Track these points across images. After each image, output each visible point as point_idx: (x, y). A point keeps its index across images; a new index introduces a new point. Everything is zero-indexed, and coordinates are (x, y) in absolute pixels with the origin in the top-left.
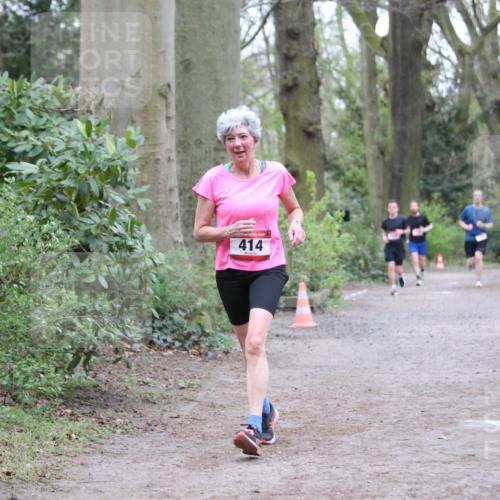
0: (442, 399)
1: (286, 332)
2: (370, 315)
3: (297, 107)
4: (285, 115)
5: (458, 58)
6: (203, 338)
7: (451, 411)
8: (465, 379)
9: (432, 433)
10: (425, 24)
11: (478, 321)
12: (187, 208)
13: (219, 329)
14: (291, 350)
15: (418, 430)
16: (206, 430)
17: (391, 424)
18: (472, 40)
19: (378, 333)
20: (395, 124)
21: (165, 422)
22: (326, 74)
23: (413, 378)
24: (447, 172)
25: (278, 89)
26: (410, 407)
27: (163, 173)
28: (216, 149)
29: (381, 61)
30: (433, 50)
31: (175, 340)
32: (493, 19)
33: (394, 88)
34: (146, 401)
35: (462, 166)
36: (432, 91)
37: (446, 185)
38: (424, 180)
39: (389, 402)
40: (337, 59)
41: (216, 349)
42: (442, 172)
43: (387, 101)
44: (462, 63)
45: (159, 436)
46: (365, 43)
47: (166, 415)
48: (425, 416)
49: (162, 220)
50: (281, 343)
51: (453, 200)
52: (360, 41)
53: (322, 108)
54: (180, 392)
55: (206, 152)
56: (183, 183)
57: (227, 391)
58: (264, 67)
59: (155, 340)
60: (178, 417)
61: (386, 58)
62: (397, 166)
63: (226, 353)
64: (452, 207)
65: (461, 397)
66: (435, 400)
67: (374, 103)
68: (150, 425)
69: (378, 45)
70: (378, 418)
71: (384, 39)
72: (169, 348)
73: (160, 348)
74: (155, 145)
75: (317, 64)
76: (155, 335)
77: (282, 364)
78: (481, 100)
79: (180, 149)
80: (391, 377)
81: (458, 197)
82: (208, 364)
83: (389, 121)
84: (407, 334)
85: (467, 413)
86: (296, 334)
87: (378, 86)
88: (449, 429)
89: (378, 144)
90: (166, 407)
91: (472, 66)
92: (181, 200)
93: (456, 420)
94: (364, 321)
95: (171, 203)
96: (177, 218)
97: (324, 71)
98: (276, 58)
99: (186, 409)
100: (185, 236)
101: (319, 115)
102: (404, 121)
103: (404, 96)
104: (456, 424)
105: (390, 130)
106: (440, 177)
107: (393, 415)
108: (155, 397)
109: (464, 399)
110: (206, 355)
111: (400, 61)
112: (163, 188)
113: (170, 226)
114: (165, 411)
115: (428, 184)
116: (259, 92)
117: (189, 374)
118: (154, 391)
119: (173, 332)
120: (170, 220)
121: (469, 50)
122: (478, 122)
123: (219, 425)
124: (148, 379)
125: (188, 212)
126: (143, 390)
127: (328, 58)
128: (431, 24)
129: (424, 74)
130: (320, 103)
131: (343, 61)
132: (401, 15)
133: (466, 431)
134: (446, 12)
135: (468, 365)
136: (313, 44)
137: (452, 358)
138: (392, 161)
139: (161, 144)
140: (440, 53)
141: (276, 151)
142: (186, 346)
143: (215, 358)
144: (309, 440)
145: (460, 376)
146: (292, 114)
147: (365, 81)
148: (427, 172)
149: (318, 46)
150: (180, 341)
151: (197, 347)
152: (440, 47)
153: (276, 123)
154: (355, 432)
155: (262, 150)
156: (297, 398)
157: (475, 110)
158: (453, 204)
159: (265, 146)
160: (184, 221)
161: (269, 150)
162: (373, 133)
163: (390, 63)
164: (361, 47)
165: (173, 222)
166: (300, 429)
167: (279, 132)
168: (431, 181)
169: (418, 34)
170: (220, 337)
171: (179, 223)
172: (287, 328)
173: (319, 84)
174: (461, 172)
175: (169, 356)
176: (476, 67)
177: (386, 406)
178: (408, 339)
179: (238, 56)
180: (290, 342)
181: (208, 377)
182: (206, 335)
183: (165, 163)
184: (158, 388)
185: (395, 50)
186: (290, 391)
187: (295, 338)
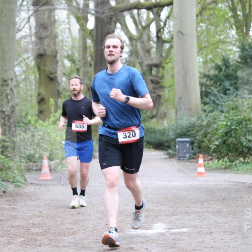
1: (36, 182)
3: (45, 65)
4: (39, 68)
5: (130, 42)
8: (129, 208)
10: (113, 24)
14: (38, 191)
17: (90, 231)
18: (137, 32)
26: (100, 222)
28: (2, 85)
29: (89, 42)
32: (148, 22)
33: (96, 56)
43: (92, 62)
44: (132, 45)
46: (81, 32)
50: (33, 188)
52: (79, 31)
53: (58, 65)
61: (92, 40)
63: (4, 192)
65: (126, 218)
67: (85, 63)
69: (88, 33)
70: (83, 228)
71: (92, 30)
77: (34, 199)
78: (141, 64)
83: (93, 73)
86: (41, 183)
87: (88, 54)
89: (87, 85)
91: (136, 46)
101: (56, 70)
103: (101, 61)
104: (124, 232)
107: (91, 226)
116: (25, 56)
121: (135, 38)
127: (62, 39)
128: (116, 23)
130: (57, 62)
132: (101, 18)
133: (129, 235)
134: (124, 17)
141: (34, 87)
146: (42, 68)
147: (81, 52)
153: (34, 72)
154: (71, 235)
156: (41, 216)
159: (28, 84)
161: (30, 86)
162: (84, 79)
163: (94, 44)
164: (79, 34)
167: (35, 76)
169: (109, 28)
172: (37, 179)
173: (57, 53)
176: (139, 47)
177: (87, 222)
178: (99, 187)
179: (15, 36)
180: (38, 187)
185: (97, 36)
186: (37, 213)
187: (41, 185)
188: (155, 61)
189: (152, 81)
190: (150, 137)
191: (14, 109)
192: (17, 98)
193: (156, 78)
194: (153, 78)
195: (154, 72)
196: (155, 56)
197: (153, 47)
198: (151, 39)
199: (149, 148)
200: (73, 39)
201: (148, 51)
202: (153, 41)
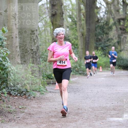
0: (101, 112)
1: (53, 91)
2: (79, 86)
3: (56, 21)
4: (52, 23)
5: (106, 5)
6: (27, 93)
7: (104, 115)
8: (108, 105)
9: (98, 122)
11: (112, 87)
12: (22, 52)
13: (32, 90)
14: (54, 96)
15: (94, 121)
16: (28, 122)
17: (85, 119)
19: (82, 91)
20: (87, 26)
21: (15, 119)
22: (65, 10)
23: (92, 105)
24: (103, 41)
25: (50, 15)
26: (91, 114)
27: (14, 41)
28: (31, 34)
29: (82, 6)
30: (98, 3)
31: (18, 93)
33: (87, 15)
34: (9, 112)
35: (107, 39)
36: (98, 16)
37: (102, 45)
38: (96, 44)
39: (85, 112)
40: (69, 6)
41: (31, 96)
42: (102, 41)
43: (84, 19)
44: (108, 7)
45: (13, 123)
47: (15, 117)
48: (96, 117)
49: (14, 56)
50: (51, 94)
51: (105, 50)
53: (64, 21)
54: (20, 110)
55: (28, 35)
56: (20, 44)
57: (34, 109)
58: (46, 8)
59: (12, 93)
60: (19, 118)
61: (84, 5)
62: (87, 39)
63: (34, 97)
64: (104, 52)
65: (107, 111)
66: (99, 112)
67: (80, 20)
68: (10, 120)
70: (81, 118)
72: (16, 96)
73: (13, 96)
74: (12, 33)
75: (62, 7)
76: (12, 92)
77: (52, 101)
78: (113, 18)
79: (19, 34)
80: (86, 105)
81: (106, 49)
82: (28, 101)
83: (85, 25)
84: (91, 91)
85: (109, 116)
86: (56, 91)
87: (81, 14)
88: (103, 121)
89: (81, 32)
90: (15, 115)
91: (111, 8)
92: (20, 50)
93: (105, 118)
94: (77, 87)
95: (17, 51)
96: (19, 55)
97: (64, 9)
98: (50, 5)
99: (21, 115)
100: (21, 61)
101: (63, 23)
102: (90, 25)
103: (90, 17)
104: (106, 119)
105: (85, 28)
106: (101, 42)
107: (86, 117)
108: (12, 111)
109: (108, 111)
110: (28, 98)
111: (88, 7)
112: (14, 46)
113: (16, 58)
114: (15, 116)
115: (97, 45)
116: (44, 16)
117: (23, 104)
118: (11, 109)
119: (17, 91)
120: (16, 56)
121: (110, 3)
122: (113, 25)
123: (32, 120)
124: (10, 106)
125: (22, 53)
126: (8, 109)
127: (66, 5)
129: (96, 11)
130: (63, 19)
131: (70, 6)
133: (109, 121)
135: (109, 101)
136: (61, 1)
137: (104, 99)
138: (86, 38)
139: (14, 32)
140: (101, 4)
141: (50, 35)
142: (22, 95)
143: (31, 99)
144: (60, 124)
145: (107, 104)
146: (54, 23)
147: (77, 13)
148: (97, 41)
149: (63, 2)
150: (20, 94)
151: (25, 96)
152: (101, 2)
153: (50, 26)
154: (74, 122)
155: (45, 34)
156: (56, 111)
157: (112, 21)
158: (105, 51)
159: (46, 33)
160: (21, 57)
161: (48, 34)
162: (80, 29)
163: (85, 7)
164: (76, 2)
165: (17, 56)
166: (57, 121)
167: (51, 28)
168: (98, 44)
170: (32, 92)
171: (19, 57)
172: (53, 89)
173: (63, 14)
174: (108, 41)
175: (16, 98)
176: (112, 8)
177: (84, 114)
178: (90, 93)
180: (54, 94)
181: (28, 105)
182: (28, 92)
183: (15, 38)
184: (13, 108)
185: (87, 3)
186: (54, 109)
187: (56, 93)
188: (122, 17)
189: (121, 29)
190: (120, 62)
191: (38, 48)
192: (40, 41)
193: (123, 27)
194: (121, 27)
195: (121, 23)
196: (122, 13)
197: (121, 8)
198: (120, 3)
199: (120, 69)
200: (72, 5)
201: (118, 11)
202: (121, 5)
